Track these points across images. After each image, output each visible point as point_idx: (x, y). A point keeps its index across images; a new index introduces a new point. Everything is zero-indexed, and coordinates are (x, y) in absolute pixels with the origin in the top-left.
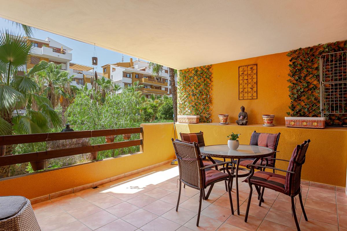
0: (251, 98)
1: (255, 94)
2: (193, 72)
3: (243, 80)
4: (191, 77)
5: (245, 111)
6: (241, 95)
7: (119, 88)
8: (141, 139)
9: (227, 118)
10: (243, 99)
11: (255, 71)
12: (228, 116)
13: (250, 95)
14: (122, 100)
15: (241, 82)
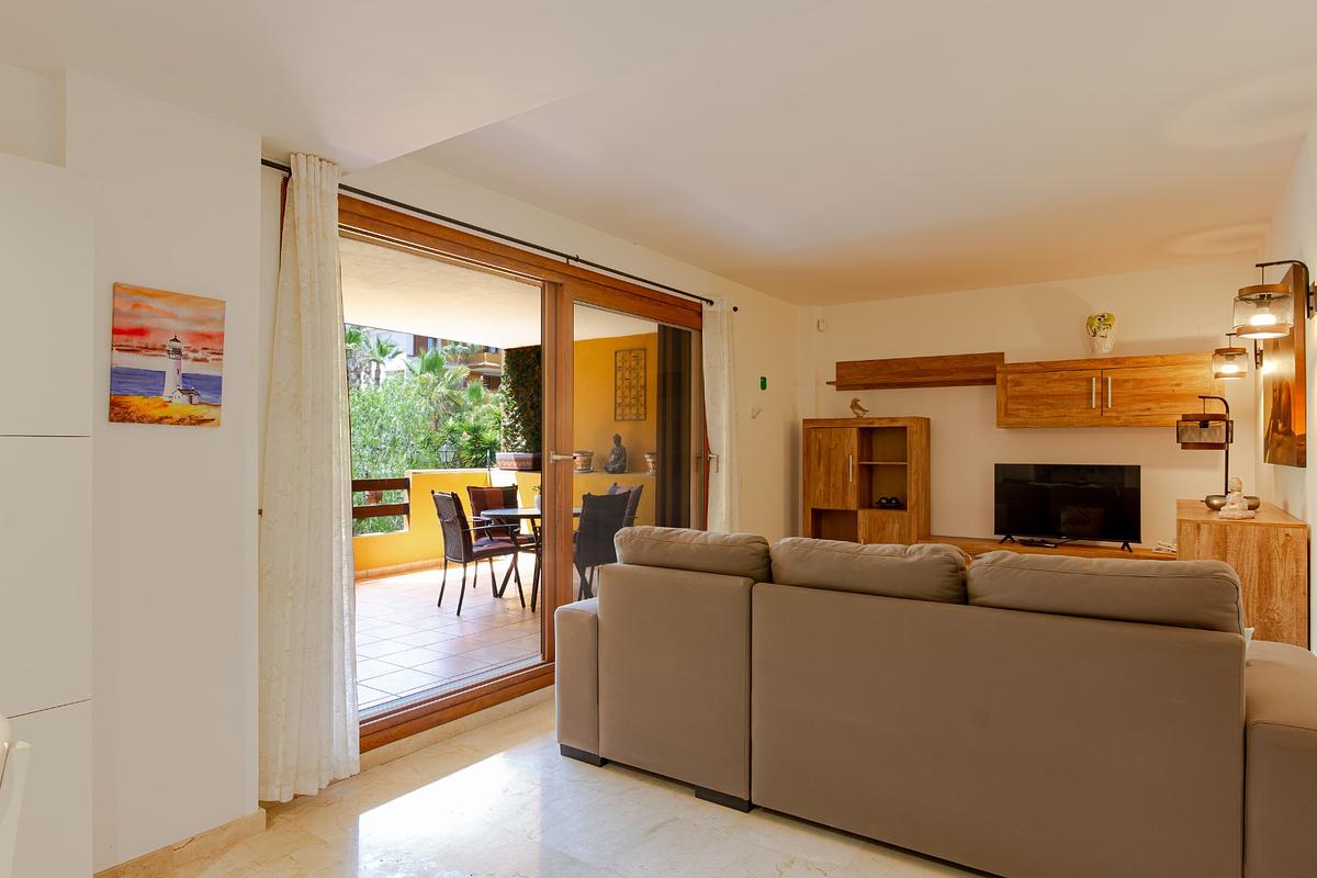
0: (635, 417)
1: (642, 411)
2: (533, 355)
3: (623, 379)
4: (529, 366)
5: (622, 443)
6: (619, 411)
7: (393, 352)
8: (406, 502)
9: (590, 460)
10: (623, 419)
11: (642, 363)
12: (592, 454)
13: (634, 411)
14: (387, 407)
15: (619, 383)
